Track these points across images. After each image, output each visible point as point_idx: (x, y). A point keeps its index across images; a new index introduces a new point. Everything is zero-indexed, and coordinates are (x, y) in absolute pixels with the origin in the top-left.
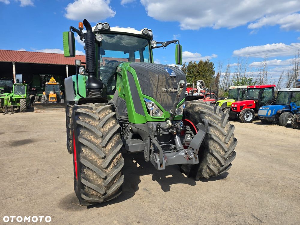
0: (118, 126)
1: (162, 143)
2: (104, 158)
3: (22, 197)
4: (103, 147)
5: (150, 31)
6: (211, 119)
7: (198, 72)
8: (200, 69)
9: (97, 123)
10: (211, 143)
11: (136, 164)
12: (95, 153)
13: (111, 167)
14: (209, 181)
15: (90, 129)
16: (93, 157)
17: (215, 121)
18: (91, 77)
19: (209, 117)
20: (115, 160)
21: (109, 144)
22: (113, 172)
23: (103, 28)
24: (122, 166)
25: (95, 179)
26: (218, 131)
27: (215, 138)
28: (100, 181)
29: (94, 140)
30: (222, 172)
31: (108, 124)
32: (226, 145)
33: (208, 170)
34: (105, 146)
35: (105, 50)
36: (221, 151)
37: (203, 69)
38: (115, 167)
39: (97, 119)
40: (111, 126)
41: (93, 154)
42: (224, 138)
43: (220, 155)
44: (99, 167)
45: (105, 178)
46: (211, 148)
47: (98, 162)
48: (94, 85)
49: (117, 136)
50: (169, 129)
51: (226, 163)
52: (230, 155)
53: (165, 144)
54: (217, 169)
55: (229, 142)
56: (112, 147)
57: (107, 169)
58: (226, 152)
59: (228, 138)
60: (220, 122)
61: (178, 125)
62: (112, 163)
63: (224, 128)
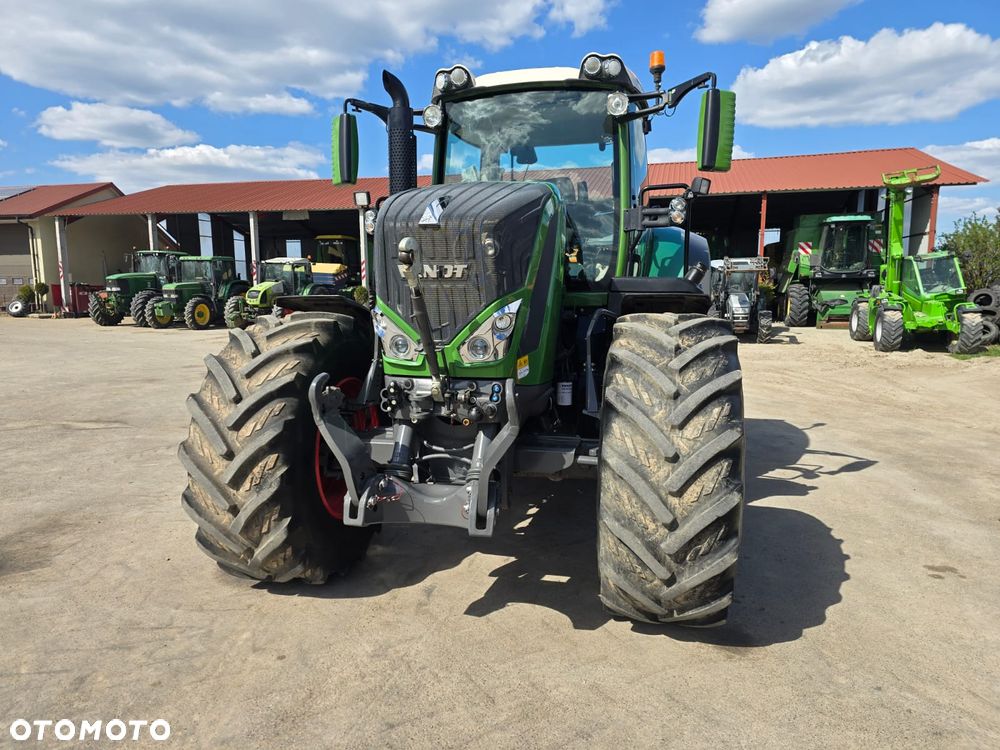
1: (434, 447)
2: (228, 456)
4: (230, 429)
5: (611, 57)
6: (632, 387)
9: (244, 364)
12: (209, 441)
13: (247, 485)
16: (206, 451)
17: (645, 396)
19: (630, 381)
20: (257, 470)
21: (247, 423)
22: (250, 499)
23: (449, 84)
24: (273, 489)
26: (643, 436)
29: (216, 406)
32: (674, 501)
34: (237, 427)
36: (645, 520)
38: (257, 488)
40: (273, 375)
43: (642, 537)
44: (215, 481)
45: (234, 511)
47: (216, 465)
49: (277, 406)
50: (443, 404)
51: (687, 574)
52: (704, 547)
53: (447, 456)
54: (652, 590)
55: (693, 491)
56: (255, 434)
57: (238, 490)
58: (673, 526)
59: (684, 469)
60: (671, 402)
61: (477, 393)
62: (250, 476)
63: (673, 427)
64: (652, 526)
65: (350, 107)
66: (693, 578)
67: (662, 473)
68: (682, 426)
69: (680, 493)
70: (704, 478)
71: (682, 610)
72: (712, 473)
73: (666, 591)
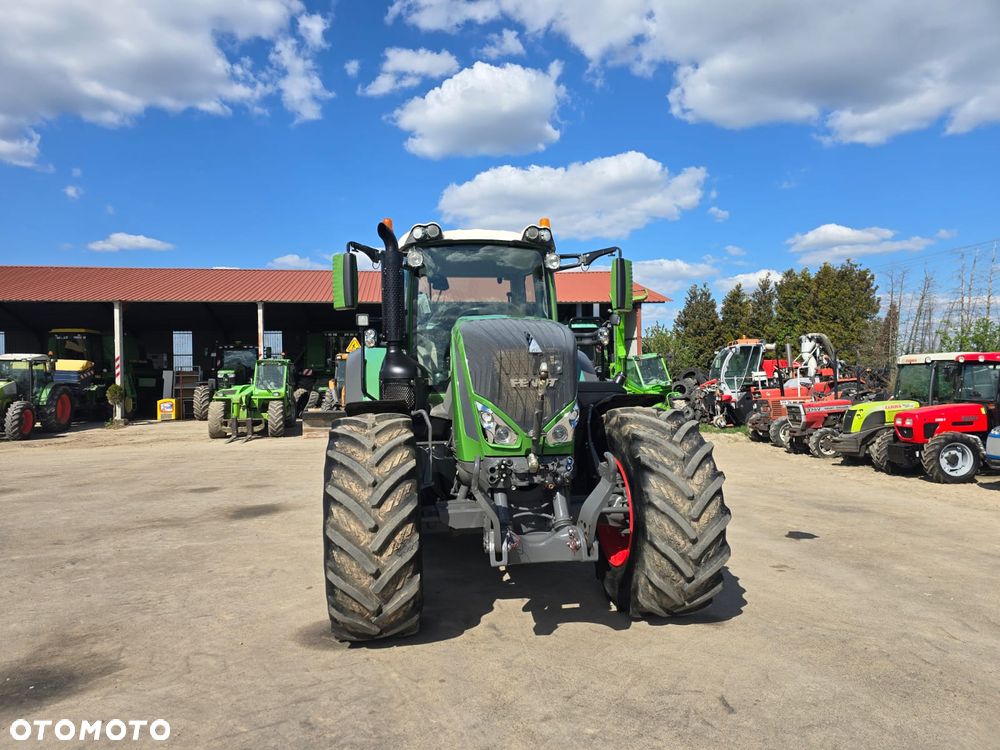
0: (412, 463)
1: (521, 508)
2: (375, 529)
3: (228, 618)
4: (374, 507)
5: (544, 229)
6: (655, 455)
7: (816, 305)
8: (822, 295)
9: (368, 457)
10: (650, 514)
11: (504, 573)
12: (356, 519)
13: (390, 551)
14: (670, 625)
15: (352, 467)
16: (352, 526)
17: (666, 460)
18: (392, 351)
19: (652, 451)
20: (397, 538)
21: (386, 502)
22: (392, 563)
23: (425, 235)
25: (356, 576)
26: (672, 486)
27: (657, 502)
28: (366, 581)
29: (357, 491)
30: (698, 600)
31: (392, 459)
32: (695, 524)
33: (650, 587)
34: (379, 505)
35: (449, 279)
36: (679, 539)
37: (833, 294)
38: (399, 552)
39: (369, 447)
40: (396, 463)
41: (352, 521)
42: (688, 503)
43: (677, 550)
44: (363, 549)
45: (377, 575)
46: (650, 528)
47: (362, 538)
48: (397, 370)
49: (408, 486)
50: (535, 475)
51: (701, 572)
52: (711, 552)
53: (530, 513)
54: (677, 588)
55: (705, 516)
56: (395, 510)
57: (381, 555)
58: (694, 542)
59: (699, 504)
60: (681, 462)
61: (559, 466)
62: (392, 544)
63: (688, 478)
64: (682, 543)
65: (352, 248)
66: (704, 575)
67: (686, 508)
68: (692, 478)
69: (697, 520)
70: (709, 507)
71: (690, 601)
72: (713, 503)
73: (688, 586)
